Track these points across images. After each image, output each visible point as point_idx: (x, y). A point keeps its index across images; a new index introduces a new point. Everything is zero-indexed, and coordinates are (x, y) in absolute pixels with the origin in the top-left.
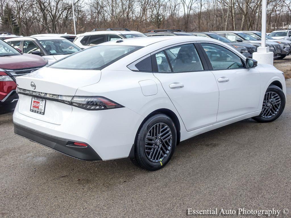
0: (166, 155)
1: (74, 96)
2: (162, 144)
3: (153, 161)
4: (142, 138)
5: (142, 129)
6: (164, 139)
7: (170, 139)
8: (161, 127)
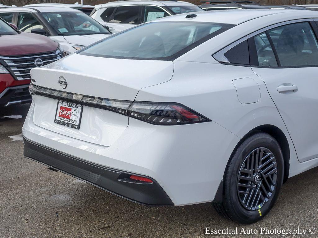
0: (267, 200)
1: (133, 101)
2: (262, 182)
3: (248, 208)
4: (235, 171)
5: (235, 156)
6: (265, 174)
7: (274, 174)
8: (262, 154)
